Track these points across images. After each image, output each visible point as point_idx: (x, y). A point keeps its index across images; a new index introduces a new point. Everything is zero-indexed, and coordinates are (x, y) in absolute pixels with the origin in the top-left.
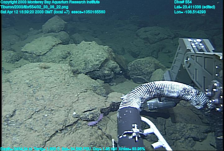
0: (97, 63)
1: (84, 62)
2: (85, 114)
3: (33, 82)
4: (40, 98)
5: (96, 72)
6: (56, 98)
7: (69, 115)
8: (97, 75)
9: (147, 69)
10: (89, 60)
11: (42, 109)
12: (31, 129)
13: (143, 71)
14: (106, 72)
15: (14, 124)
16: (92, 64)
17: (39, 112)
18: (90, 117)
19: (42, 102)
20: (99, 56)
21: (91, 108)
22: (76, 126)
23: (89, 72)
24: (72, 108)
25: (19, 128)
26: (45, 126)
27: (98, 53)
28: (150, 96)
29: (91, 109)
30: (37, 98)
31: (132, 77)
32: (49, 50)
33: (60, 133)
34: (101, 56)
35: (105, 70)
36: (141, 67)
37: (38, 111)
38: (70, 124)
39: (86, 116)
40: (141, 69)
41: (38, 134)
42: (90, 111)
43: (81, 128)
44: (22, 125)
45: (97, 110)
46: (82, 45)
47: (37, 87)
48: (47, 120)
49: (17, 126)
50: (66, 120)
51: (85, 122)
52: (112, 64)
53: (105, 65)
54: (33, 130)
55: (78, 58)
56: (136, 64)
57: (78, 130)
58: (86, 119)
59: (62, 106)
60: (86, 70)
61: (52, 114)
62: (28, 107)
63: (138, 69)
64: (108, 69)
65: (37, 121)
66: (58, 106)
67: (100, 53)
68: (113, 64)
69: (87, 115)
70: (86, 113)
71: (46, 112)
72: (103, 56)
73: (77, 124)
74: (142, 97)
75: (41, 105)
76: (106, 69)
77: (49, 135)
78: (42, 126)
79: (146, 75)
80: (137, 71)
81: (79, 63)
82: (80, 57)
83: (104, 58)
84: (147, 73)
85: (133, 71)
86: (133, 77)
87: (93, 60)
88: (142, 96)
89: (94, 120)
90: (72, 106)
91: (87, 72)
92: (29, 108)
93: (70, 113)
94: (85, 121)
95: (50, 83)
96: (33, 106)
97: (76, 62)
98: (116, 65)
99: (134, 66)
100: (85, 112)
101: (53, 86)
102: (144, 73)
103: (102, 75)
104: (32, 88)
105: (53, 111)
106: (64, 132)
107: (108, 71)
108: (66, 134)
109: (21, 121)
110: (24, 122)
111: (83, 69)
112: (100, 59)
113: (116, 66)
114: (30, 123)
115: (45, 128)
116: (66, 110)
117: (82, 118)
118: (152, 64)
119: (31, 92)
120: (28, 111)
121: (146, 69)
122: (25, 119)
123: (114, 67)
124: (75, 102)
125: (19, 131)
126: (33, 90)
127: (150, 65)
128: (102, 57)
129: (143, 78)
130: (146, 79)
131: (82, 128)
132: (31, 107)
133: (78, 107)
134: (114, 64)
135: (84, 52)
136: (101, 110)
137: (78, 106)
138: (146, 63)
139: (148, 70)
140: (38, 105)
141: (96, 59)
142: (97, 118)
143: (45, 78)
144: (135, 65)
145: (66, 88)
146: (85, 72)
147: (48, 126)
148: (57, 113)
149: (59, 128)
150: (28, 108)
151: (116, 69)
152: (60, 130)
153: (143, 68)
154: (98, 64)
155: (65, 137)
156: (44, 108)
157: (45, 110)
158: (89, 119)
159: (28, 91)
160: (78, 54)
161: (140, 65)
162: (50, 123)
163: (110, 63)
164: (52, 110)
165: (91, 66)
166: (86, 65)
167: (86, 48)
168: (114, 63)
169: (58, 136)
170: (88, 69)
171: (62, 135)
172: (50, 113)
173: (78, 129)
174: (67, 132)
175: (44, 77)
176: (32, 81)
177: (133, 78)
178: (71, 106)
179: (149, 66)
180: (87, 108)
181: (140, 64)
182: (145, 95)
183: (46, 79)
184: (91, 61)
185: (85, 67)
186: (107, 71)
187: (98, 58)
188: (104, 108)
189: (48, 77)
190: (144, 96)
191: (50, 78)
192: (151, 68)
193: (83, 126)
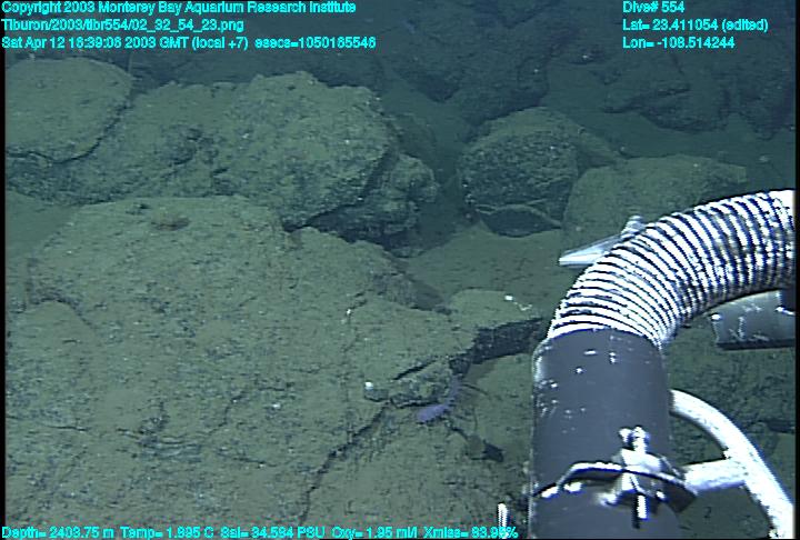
0: (353, 172)
1: (288, 174)
2: (404, 384)
3: (163, 289)
4: (222, 347)
5: (348, 210)
6: (283, 342)
7: (350, 392)
8: (354, 224)
9: (548, 170)
10: (312, 166)
11: (251, 388)
12: (241, 460)
13: (531, 181)
14: (390, 207)
15: (177, 452)
16: (331, 181)
17: (242, 400)
18: (424, 393)
19: (238, 360)
20: (355, 142)
21: (418, 360)
22: (380, 428)
23: (320, 215)
24: (351, 367)
25: (198, 461)
26: (287, 443)
27: (347, 132)
28: (735, 273)
29: (419, 364)
30: (211, 350)
31: (484, 212)
32: (106, 130)
33: (341, 460)
34: (360, 142)
35: (383, 200)
36: (521, 166)
37: (239, 398)
38: (364, 426)
39: (411, 391)
40: (522, 175)
41: (273, 471)
42: (416, 369)
43: (397, 432)
44: (206, 450)
45: (438, 364)
46: (263, 99)
47: (189, 310)
48: (284, 422)
49: (191, 456)
50: (351, 413)
51: (406, 412)
52: (409, 169)
53: (384, 178)
54: (247, 460)
55: (259, 159)
56: (500, 156)
57: (390, 442)
58: (411, 401)
59: (315, 367)
60: (306, 210)
61: (291, 400)
62: (198, 387)
63: (508, 176)
64: (397, 192)
65: (251, 429)
66: (304, 368)
67: (356, 130)
68: (413, 171)
69: (411, 387)
70: (404, 379)
71: (268, 394)
72: (371, 143)
73: (382, 424)
74: (684, 277)
75: (241, 372)
76: (389, 192)
77: (311, 471)
78: (277, 443)
79: (544, 197)
80: (505, 184)
81: (267, 179)
82: (265, 152)
83: (378, 150)
84: (548, 188)
85: (488, 185)
86: (490, 210)
87: (332, 163)
88: (690, 271)
89: (436, 402)
90: (347, 363)
91: (313, 214)
92: (203, 391)
93: (353, 388)
94: (405, 410)
95: (226, 287)
96: (214, 381)
97: (249, 175)
98: (423, 171)
99: (493, 165)
100: (401, 376)
101: (245, 297)
102: (537, 191)
103: (371, 221)
104: (172, 315)
105: (292, 389)
106: (354, 455)
107: (396, 200)
108: (362, 461)
109: (197, 437)
110: (210, 440)
111: (293, 207)
112: (360, 155)
113: (422, 175)
114: (231, 440)
115: (290, 450)
116: (334, 378)
117: (395, 401)
118: (565, 147)
119: (177, 332)
120: (205, 402)
121: (543, 174)
122: (207, 430)
123: (417, 181)
124: (352, 346)
125: (203, 469)
126: (179, 322)
127: (559, 154)
128: (369, 148)
129: (533, 210)
130: (544, 215)
131: (400, 434)
132: (209, 384)
133: (370, 363)
134: (417, 170)
135: (280, 130)
136: (450, 362)
137: (367, 359)
138: (539, 147)
139: (552, 174)
140: (230, 373)
141: (344, 156)
142: (447, 391)
143: (198, 267)
144: (496, 160)
145: (295, 298)
146: (303, 216)
147: (298, 442)
148: (307, 392)
149: (335, 444)
150: (199, 392)
151: (424, 189)
152: (340, 450)
153: (528, 171)
154: (357, 177)
155: (361, 468)
156: (256, 382)
157: (261, 389)
158: (420, 398)
159: (163, 330)
160: (250, 141)
161: (516, 159)
162: (297, 429)
163: (398, 169)
164: (288, 385)
165: (328, 191)
166: (302, 188)
167: (286, 111)
168: (416, 165)
169: (339, 469)
170: (314, 202)
171: (349, 465)
172: (283, 397)
173: (388, 438)
174: (359, 453)
175: (193, 267)
176: (159, 286)
177: (489, 213)
178: (344, 363)
179: (554, 157)
180: (404, 360)
181: (518, 154)
182: (709, 268)
183: (203, 271)
184: (322, 170)
185: (298, 195)
186: (390, 202)
187: (352, 154)
188: (459, 353)
189: (208, 262)
190: (702, 275)
191: (217, 268)
192: (565, 166)
193: (402, 427)
